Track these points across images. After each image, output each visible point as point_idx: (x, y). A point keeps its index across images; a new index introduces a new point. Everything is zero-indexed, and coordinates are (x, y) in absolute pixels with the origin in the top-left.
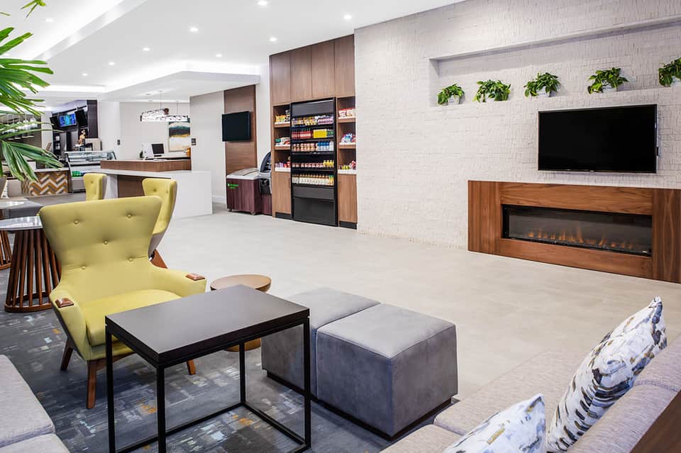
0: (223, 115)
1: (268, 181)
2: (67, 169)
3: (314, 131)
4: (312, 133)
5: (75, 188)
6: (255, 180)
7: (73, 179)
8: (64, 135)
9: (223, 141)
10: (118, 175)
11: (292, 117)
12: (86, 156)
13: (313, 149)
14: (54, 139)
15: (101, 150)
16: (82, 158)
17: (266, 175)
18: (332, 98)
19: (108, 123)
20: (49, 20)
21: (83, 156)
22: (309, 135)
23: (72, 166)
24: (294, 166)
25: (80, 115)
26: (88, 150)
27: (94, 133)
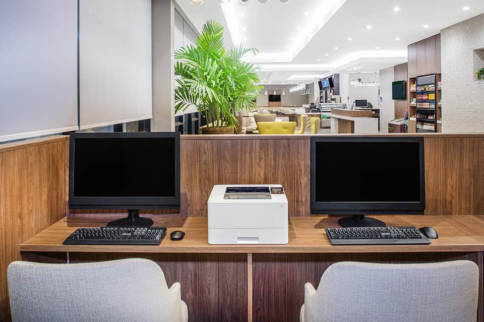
0: (393, 83)
1: (407, 127)
2: (320, 113)
3: (429, 94)
4: (428, 96)
5: (323, 125)
6: (401, 125)
7: (323, 119)
8: (324, 92)
9: (393, 99)
10: (339, 119)
11: (417, 86)
12: (331, 106)
13: (428, 107)
14: (320, 95)
15: (341, 102)
16: (328, 107)
17: (406, 122)
18: (434, 74)
19: (344, 86)
20: (292, 39)
21: (329, 106)
22: (427, 97)
23: (322, 112)
24: (418, 117)
25: (330, 80)
26: (333, 102)
27: (337, 93)
